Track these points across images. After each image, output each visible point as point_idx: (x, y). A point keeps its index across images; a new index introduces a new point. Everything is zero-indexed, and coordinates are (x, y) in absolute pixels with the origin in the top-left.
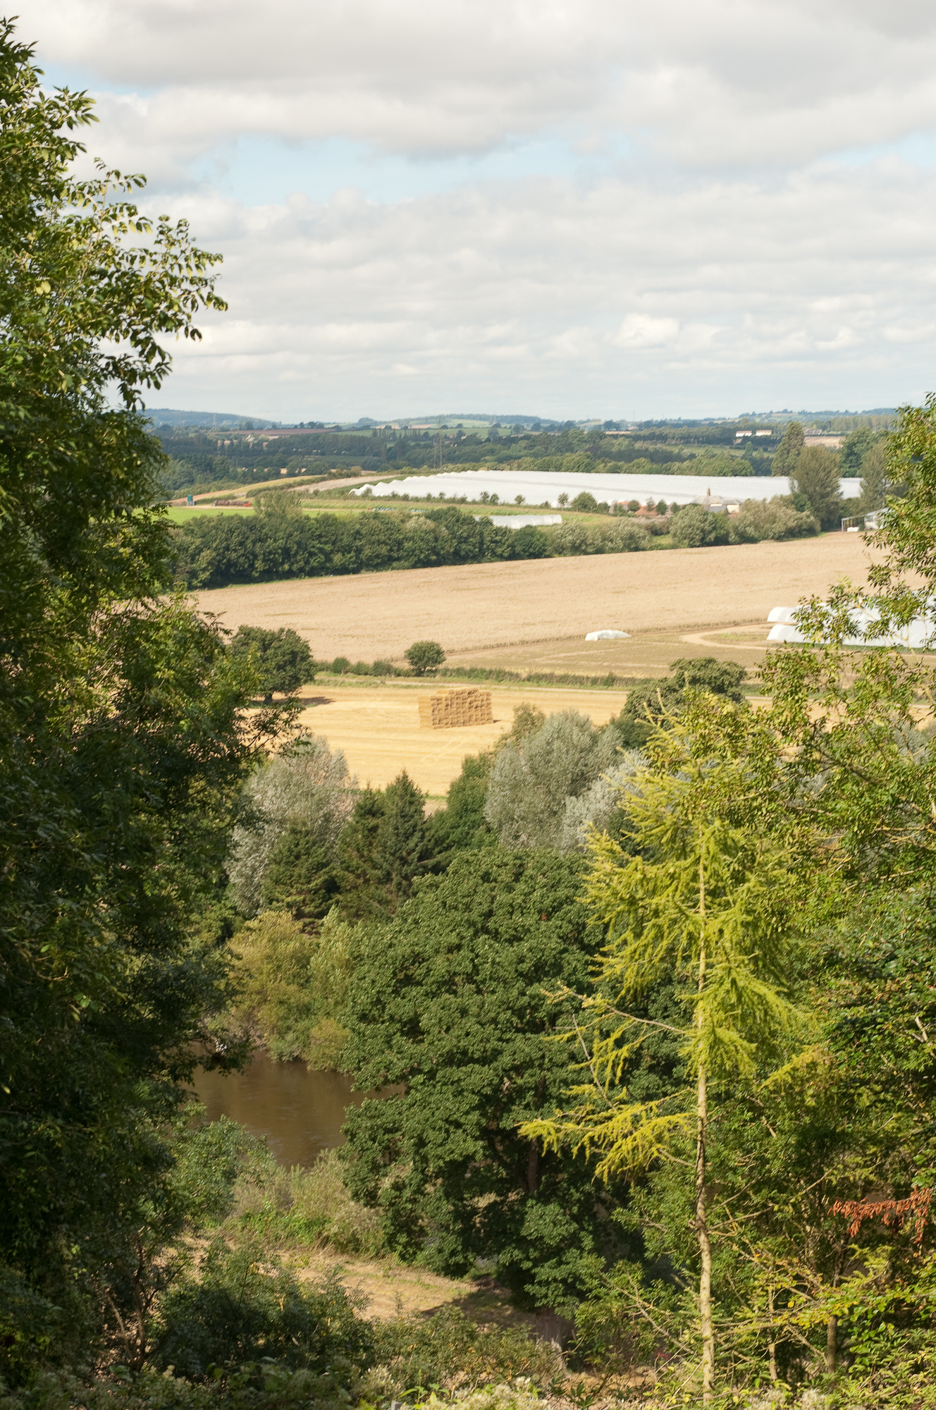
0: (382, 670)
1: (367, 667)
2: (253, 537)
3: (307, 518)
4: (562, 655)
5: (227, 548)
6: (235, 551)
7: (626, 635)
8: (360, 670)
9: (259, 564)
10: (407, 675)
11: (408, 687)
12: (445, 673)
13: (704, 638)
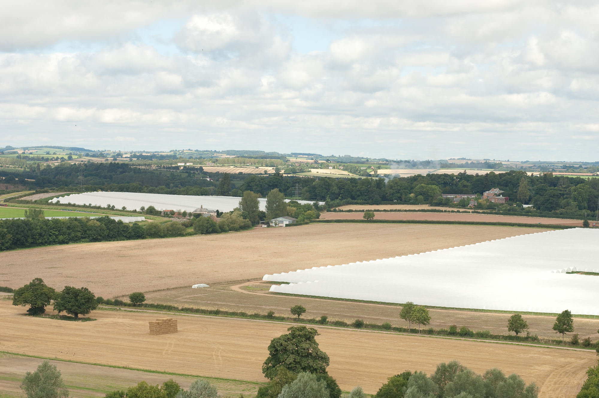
0: (117, 303)
1: (111, 302)
2: (27, 228)
3: (48, 220)
4: (188, 296)
5: (17, 233)
6: (20, 234)
7: (208, 286)
8: (108, 303)
9: (30, 240)
10: (129, 305)
11: (131, 311)
12: (146, 306)
13: (240, 288)
